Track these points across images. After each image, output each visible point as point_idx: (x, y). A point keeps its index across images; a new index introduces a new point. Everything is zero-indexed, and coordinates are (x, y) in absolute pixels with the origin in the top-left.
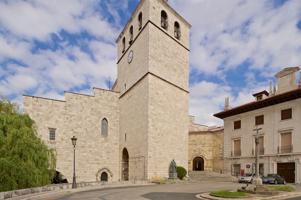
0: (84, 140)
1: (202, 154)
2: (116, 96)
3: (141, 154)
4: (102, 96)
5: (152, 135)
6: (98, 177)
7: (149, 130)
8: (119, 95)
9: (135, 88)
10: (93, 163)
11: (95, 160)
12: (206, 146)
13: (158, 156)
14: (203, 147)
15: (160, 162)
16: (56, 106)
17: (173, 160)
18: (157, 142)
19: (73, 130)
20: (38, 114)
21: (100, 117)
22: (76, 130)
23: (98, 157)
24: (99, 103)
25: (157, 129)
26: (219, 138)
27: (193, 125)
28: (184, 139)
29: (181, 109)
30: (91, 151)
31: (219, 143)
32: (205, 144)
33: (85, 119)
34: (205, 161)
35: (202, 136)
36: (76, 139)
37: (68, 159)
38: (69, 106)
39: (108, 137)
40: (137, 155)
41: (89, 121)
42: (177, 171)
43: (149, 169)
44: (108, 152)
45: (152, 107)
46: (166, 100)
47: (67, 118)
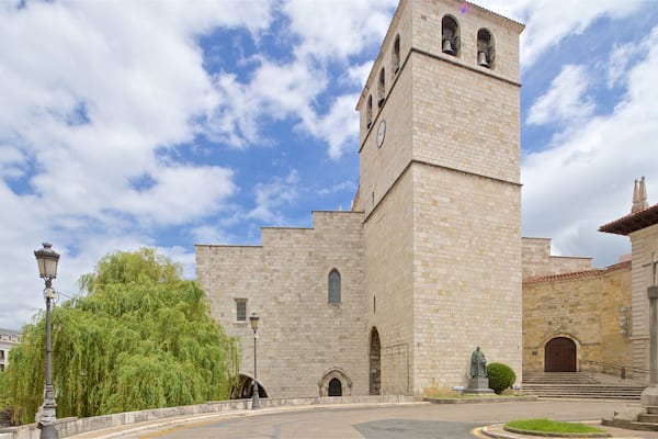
0: (296, 315)
1: (569, 331)
2: (357, 221)
3: (402, 338)
4: (328, 224)
5: (422, 296)
6: (323, 389)
7: (416, 284)
8: (362, 218)
9: (389, 198)
10: (313, 361)
11: (318, 354)
12: (583, 311)
13: (438, 341)
14: (572, 312)
15: (444, 354)
16: (247, 257)
17: (478, 349)
18: (437, 311)
19: (275, 298)
20: (218, 276)
21: (326, 268)
22: (281, 299)
23: (322, 349)
24: (323, 239)
25: (435, 281)
26: (619, 285)
27: (546, 261)
28: (508, 299)
29: (499, 229)
30: (308, 337)
31: (617, 299)
32: (578, 304)
33: (297, 274)
34: (578, 347)
35: (570, 286)
36: (257, 319)
37: (268, 354)
38: (269, 254)
39: (342, 307)
40: (394, 341)
41: (305, 278)
42: (489, 375)
43: (416, 371)
44: (341, 338)
45: (423, 235)
46: (458, 213)
47: (266, 278)
